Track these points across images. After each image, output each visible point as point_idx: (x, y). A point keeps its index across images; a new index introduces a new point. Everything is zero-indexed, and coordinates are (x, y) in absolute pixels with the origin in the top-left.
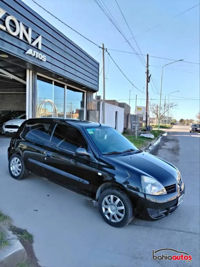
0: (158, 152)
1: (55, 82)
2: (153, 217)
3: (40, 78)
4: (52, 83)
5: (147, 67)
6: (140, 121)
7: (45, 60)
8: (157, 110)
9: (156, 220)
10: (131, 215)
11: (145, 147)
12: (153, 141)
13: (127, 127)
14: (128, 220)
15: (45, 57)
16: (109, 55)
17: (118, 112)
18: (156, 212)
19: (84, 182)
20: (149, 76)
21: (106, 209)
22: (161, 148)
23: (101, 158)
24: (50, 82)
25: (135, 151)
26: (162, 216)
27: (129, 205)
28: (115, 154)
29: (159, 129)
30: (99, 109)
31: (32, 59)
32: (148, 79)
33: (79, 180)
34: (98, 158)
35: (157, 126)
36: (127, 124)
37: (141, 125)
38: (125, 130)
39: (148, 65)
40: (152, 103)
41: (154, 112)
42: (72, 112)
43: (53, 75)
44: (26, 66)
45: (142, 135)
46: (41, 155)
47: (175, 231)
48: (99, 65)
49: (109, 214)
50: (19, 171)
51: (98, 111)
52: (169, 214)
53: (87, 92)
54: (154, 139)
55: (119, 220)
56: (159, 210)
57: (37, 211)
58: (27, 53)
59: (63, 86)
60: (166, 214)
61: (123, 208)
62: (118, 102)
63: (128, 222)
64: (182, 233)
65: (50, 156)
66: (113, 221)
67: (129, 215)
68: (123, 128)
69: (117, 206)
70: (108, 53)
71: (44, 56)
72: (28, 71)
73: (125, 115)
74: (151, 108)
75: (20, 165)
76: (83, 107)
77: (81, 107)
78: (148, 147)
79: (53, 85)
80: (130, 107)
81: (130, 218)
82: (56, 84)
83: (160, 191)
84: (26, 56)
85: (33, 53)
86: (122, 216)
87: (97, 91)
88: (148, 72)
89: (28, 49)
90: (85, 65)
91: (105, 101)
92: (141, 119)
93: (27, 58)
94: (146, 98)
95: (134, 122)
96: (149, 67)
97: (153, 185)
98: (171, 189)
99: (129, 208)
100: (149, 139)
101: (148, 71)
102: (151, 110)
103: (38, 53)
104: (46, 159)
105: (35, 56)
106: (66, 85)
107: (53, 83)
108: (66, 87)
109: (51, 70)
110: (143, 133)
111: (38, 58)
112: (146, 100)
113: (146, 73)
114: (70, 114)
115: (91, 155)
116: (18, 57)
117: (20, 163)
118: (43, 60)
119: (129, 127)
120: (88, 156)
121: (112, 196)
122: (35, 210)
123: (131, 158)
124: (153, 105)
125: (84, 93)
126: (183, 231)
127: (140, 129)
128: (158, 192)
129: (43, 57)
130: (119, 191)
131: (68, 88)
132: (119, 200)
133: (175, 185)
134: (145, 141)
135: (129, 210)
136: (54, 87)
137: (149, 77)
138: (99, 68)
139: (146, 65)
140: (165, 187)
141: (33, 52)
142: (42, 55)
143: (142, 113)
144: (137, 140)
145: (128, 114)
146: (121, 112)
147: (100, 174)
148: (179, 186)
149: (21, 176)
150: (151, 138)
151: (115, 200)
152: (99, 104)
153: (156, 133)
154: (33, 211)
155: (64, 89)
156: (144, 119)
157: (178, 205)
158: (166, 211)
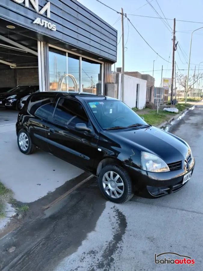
0: (180, 127)
1: (69, 54)
2: (153, 194)
3: (51, 49)
4: (65, 55)
5: (173, 34)
6: (165, 94)
7: (55, 30)
8: (186, 81)
9: (157, 198)
10: (130, 192)
11: (167, 122)
12: (178, 115)
13: (150, 101)
14: (127, 197)
15: (55, 26)
16: (128, 21)
17: (139, 84)
18: (157, 189)
19: (85, 157)
20: (176, 42)
21: (107, 185)
22: (184, 123)
23: (101, 133)
24: (63, 53)
25: (143, 126)
26: (164, 193)
27: (128, 182)
28: (118, 129)
29: (186, 103)
30: (117, 82)
31: (40, 29)
32: (175, 46)
33: (81, 155)
34: (99, 132)
35: (184, 100)
36: (150, 98)
37: (166, 98)
38: (147, 104)
39: (174, 31)
40: (179, 74)
41: (181, 84)
42: (93, 87)
43: (67, 46)
44: (36, 37)
45: (165, 109)
46: (45, 131)
47: (178, 210)
48: (117, 33)
49: (109, 190)
50: (26, 146)
51: (117, 84)
52: (173, 192)
53: (105, 63)
54: (178, 113)
55: (118, 196)
56: (160, 188)
57: (40, 185)
58: (34, 22)
59: (77, 58)
60: (169, 192)
61: (122, 184)
62: (140, 74)
63: (127, 199)
64: (184, 212)
65: (53, 131)
66: (113, 197)
67: (129, 191)
68: (145, 102)
69: (117, 182)
70: (128, 19)
71: (53, 25)
72: (39, 43)
73: (148, 88)
74: (177, 79)
75: (27, 140)
76: (101, 80)
77: (99, 80)
78: (170, 122)
79: (67, 57)
80: (154, 79)
81: (129, 194)
82: (70, 55)
83: (163, 168)
84: (34, 26)
85: (41, 23)
86: (122, 192)
87: (115, 62)
88: (174, 39)
89: (36, 18)
90: (101, 33)
91: (124, 73)
92: (167, 92)
93: (35, 28)
94: (172, 68)
95: (159, 95)
96: (175, 34)
97: (155, 161)
98: (176, 167)
99: (128, 185)
100: (173, 113)
101: (174, 37)
102: (178, 81)
103: (47, 22)
104: (49, 134)
105: (44, 25)
106: (81, 56)
107: (67, 54)
108: (81, 58)
109: (62, 40)
110: (167, 107)
111: (47, 28)
112: (172, 71)
113: (172, 40)
114: (92, 89)
115: (91, 130)
116: (25, 27)
117: (27, 138)
118: (53, 29)
119: (153, 101)
120: (89, 131)
121: (112, 173)
122: (38, 184)
123: (135, 133)
124: (181, 76)
125: (101, 64)
126: (185, 210)
127: (164, 103)
128: (160, 169)
129: (53, 27)
130: (118, 167)
131: (83, 59)
132: (118, 176)
133: (181, 161)
134: (168, 116)
135: (129, 187)
136: (68, 59)
137: (176, 45)
138: (117, 36)
139: (173, 31)
140: (168, 165)
141: (41, 21)
142: (52, 24)
143: (167, 85)
144: (158, 115)
145: (151, 87)
146: (144, 84)
147: (100, 150)
148: (185, 163)
149: (29, 151)
150: (175, 112)
151: (115, 176)
152: (117, 76)
153: (182, 107)
154: (37, 185)
155: (78, 60)
156: (170, 92)
157: (183, 183)
158: (169, 189)
